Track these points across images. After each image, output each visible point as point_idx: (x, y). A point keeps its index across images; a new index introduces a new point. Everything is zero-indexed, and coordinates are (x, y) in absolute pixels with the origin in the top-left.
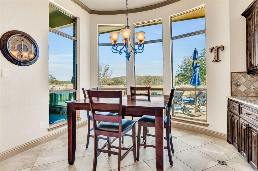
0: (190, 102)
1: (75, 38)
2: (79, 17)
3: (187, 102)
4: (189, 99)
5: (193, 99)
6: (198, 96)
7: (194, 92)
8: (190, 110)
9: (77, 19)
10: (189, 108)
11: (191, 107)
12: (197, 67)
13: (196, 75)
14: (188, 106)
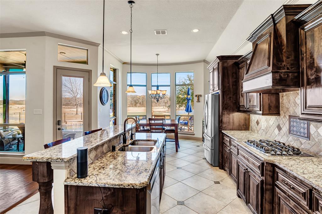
0: (185, 124)
1: (115, 83)
2: (118, 69)
3: (183, 124)
4: (184, 122)
5: (187, 122)
6: (190, 119)
7: (187, 117)
8: (185, 130)
9: (117, 70)
10: (184, 129)
11: (186, 128)
12: (190, 100)
13: (189, 105)
14: (183, 127)
